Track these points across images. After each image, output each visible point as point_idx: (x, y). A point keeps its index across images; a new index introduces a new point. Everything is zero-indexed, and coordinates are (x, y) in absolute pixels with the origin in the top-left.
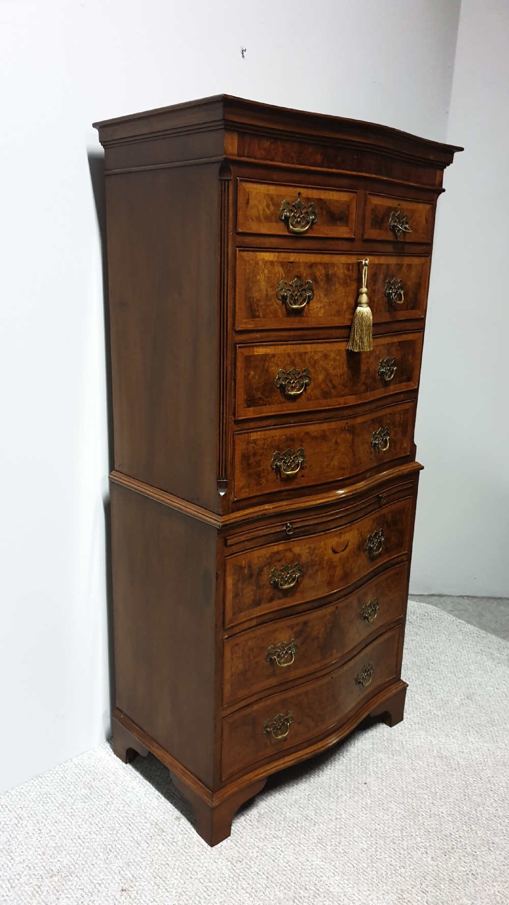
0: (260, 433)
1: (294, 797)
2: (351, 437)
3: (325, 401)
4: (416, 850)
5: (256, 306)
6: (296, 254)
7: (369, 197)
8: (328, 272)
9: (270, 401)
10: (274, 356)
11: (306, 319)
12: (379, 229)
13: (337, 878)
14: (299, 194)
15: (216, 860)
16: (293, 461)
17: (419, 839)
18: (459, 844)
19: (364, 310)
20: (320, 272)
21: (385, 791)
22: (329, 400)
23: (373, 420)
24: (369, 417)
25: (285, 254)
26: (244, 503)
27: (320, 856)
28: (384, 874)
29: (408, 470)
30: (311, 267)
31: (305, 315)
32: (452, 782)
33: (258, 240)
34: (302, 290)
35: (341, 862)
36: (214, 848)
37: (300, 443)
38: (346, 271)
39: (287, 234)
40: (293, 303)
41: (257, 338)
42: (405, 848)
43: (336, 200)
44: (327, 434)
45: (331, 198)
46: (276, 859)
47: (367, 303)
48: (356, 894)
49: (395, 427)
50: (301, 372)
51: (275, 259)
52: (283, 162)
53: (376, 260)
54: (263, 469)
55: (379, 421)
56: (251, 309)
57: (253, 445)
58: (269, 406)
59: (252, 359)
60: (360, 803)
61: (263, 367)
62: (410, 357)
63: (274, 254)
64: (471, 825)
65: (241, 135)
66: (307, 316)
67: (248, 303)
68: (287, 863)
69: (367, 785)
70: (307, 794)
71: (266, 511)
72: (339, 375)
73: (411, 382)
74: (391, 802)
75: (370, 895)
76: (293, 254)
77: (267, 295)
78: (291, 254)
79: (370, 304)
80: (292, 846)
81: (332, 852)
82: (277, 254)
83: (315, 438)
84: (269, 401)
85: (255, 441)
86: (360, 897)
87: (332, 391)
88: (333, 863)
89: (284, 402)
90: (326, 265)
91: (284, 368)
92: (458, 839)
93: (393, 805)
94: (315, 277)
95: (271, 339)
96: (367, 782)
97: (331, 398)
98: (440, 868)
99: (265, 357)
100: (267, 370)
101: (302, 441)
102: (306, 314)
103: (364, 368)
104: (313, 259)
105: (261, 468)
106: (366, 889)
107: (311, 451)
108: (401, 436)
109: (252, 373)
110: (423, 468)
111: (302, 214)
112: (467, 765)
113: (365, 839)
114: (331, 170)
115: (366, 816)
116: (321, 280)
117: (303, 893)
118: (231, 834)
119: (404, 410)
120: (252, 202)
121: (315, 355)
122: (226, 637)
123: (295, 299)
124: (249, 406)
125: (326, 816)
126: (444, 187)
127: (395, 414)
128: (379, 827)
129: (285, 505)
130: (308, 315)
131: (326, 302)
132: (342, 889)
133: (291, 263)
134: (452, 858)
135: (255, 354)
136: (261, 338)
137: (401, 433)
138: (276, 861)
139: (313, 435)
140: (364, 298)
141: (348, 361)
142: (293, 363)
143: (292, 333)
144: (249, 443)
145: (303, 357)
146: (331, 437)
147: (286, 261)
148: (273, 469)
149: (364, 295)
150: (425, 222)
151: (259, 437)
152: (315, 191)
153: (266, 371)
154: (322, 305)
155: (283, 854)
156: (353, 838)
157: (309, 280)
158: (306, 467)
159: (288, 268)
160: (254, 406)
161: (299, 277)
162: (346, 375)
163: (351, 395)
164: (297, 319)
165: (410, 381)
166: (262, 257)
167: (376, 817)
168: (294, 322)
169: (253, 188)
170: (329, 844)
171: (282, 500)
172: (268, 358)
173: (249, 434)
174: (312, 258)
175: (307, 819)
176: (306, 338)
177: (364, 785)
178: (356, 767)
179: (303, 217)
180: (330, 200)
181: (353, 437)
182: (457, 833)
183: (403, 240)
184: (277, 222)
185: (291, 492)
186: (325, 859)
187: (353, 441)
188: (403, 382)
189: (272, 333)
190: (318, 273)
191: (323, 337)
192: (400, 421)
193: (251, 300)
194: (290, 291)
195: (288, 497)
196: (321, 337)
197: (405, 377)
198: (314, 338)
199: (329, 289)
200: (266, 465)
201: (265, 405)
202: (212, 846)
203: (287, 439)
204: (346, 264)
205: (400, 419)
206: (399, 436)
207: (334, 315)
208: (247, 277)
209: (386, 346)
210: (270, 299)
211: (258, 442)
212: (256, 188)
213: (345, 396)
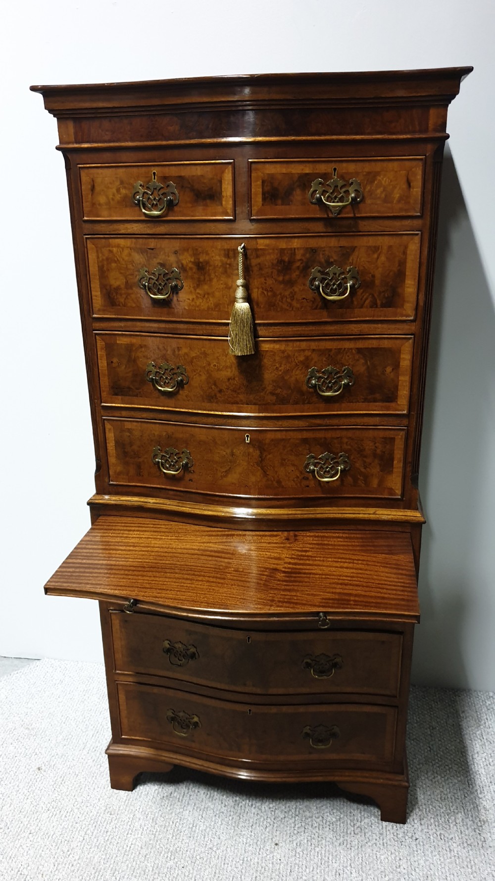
0: (135, 424)
1: (210, 804)
2: (258, 452)
3: (209, 404)
5: (114, 294)
6: (156, 240)
7: (253, 166)
8: (199, 259)
9: (142, 393)
10: (141, 346)
12: (282, 205)
14: (154, 173)
15: (101, 799)
16: (177, 461)
19: (242, 306)
20: (188, 260)
21: (282, 865)
22: (214, 404)
23: (305, 441)
25: (144, 240)
26: (125, 489)
27: (157, 862)
30: (176, 254)
31: (172, 307)
33: (111, 227)
34: (167, 280)
36: (112, 790)
37: (185, 445)
38: (223, 259)
39: (143, 218)
40: (157, 293)
41: (121, 327)
43: (202, 176)
45: (194, 174)
46: (131, 834)
47: (243, 298)
49: (365, 457)
50: (176, 369)
51: (133, 246)
53: (280, 244)
54: (143, 461)
55: (326, 445)
56: (109, 296)
57: (128, 434)
58: (141, 398)
59: (116, 347)
60: (246, 855)
61: (130, 356)
62: (389, 369)
63: (131, 240)
65: (75, 120)
67: (104, 290)
68: (132, 844)
69: (276, 847)
70: (222, 810)
71: (144, 504)
72: (226, 380)
73: (393, 404)
76: (153, 240)
77: (127, 282)
78: (150, 240)
79: (248, 299)
80: (153, 836)
81: (168, 868)
82: (134, 240)
83: (203, 443)
84: (140, 392)
85: (129, 430)
87: (218, 395)
88: (156, 877)
89: (156, 397)
90: (195, 253)
91: (154, 361)
94: (182, 265)
95: (137, 329)
96: (280, 845)
97: (217, 403)
99: (130, 348)
100: (135, 361)
101: (186, 442)
102: (173, 305)
103: (269, 376)
104: (178, 244)
105: (141, 460)
107: (199, 455)
109: (115, 360)
111: (158, 196)
115: (235, 869)
116: (191, 269)
117: (108, 874)
118: (134, 791)
119: (383, 438)
120: (97, 189)
121: (192, 352)
123: (159, 288)
124: (116, 394)
125: (206, 839)
126: (449, 131)
127: (363, 440)
131: (198, 293)
133: (152, 249)
135: (118, 342)
136: (125, 326)
137: (378, 467)
138: (129, 835)
139: (198, 439)
140: (240, 293)
141: (239, 365)
142: (165, 358)
143: (161, 325)
144: (122, 431)
145: (177, 352)
147: (145, 247)
148: (155, 464)
149: (241, 287)
150: (405, 186)
151: (135, 428)
152: (172, 168)
153: (132, 361)
154: (195, 297)
155: (139, 836)
156: (197, 875)
157: (175, 269)
158: (194, 471)
159: (149, 255)
160: (122, 395)
161: (163, 265)
162: (237, 379)
164: (165, 310)
165: (391, 402)
166: (117, 244)
168: (165, 314)
169: (98, 174)
170: (176, 860)
171: (169, 499)
172: (134, 349)
173: (123, 422)
174: (176, 244)
175: (192, 828)
176: (179, 332)
177: (273, 844)
178: (293, 825)
179: (160, 198)
180: (193, 176)
181: (261, 453)
183: (352, 215)
184: (131, 206)
185: (178, 493)
186: (157, 867)
187: (262, 459)
188: (375, 401)
189: (138, 324)
190: (184, 262)
191: (201, 332)
192: (376, 450)
193: (108, 287)
194: (153, 279)
195: (176, 497)
196: (198, 333)
197: (378, 396)
198: (188, 333)
199: (202, 278)
200: (146, 458)
201: (137, 396)
202: (113, 787)
203: (169, 437)
204: (225, 250)
205: (373, 448)
206: (375, 470)
207: (212, 310)
208: (100, 264)
209: (322, 352)
210: (131, 288)
211: (134, 432)
212: (102, 173)
213: (238, 403)
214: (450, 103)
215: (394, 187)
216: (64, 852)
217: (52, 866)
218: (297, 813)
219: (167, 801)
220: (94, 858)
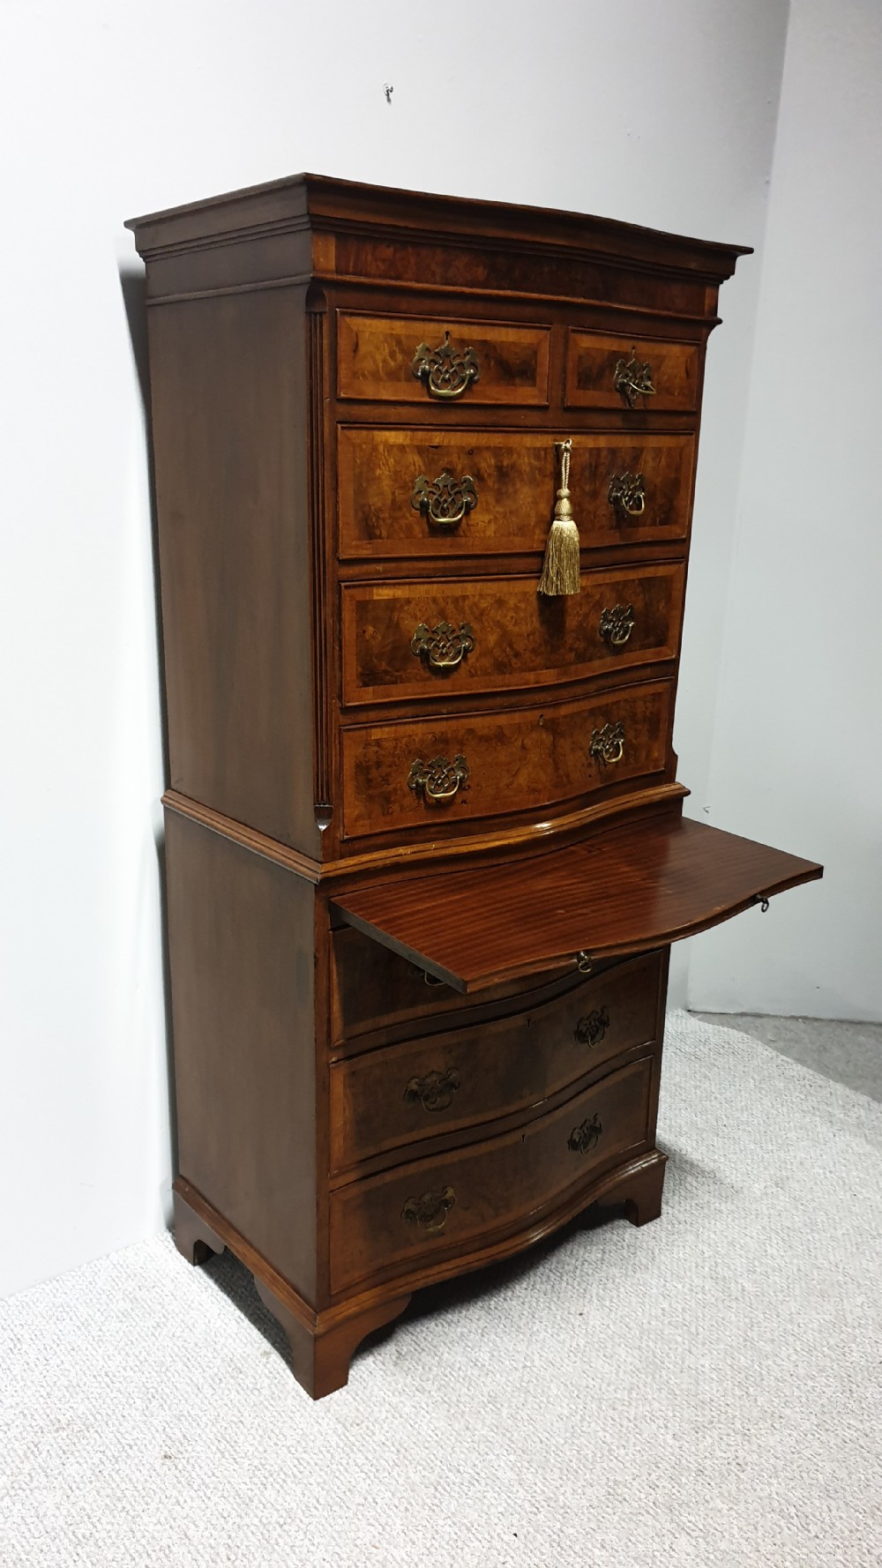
0: (387, 729)
1: (459, 1330)
2: (551, 738)
3: (500, 677)
4: (649, 1421)
5: (374, 519)
6: (443, 433)
7: (573, 335)
8: (502, 462)
9: (404, 676)
10: (408, 601)
11: (464, 540)
12: (594, 389)
13: (512, 1458)
14: (447, 333)
15: (320, 1421)
16: (447, 776)
17: (656, 1405)
18: (724, 1416)
19: (566, 526)
20: (487, 463)
21: (611, 1327)
22: (507, 676)
23: (592, 712)
24: (585, 705)
25: (425, 433)
26: (363, 844)
27: (488, 1422)
28: (590, 1456)
29: (659, 796)
30: (470, 454)
31: (462, 534)
32: (727, 1319)
33: (376, 411)
34: (456, 494)
35: (522, 1433)
36: (318, 1402)
37: (459, 747)
38: (533, 461)
39: (427, 399)
40: (439, 515)
41: (378, 572)
42: (632, 1418)
43: (513, 343)
44: (506, 732)
45: (505, 340)
46: (416, 1423)
47: (568, 515)
48: (539, 1484)
49: (636, 723)
50: (457, 630)
51: (408, 442)
52: (418, 281)
53: (589, 442)
54: (394, 789)
55: (605, 712)
56: (367, 523)
57: (375, 749)
58: (401, 685)
59: (370, 607)
60: (567, 1344)
61: (390, 619)
62: (662, 604)
63: (405, 433)
64: (748, 1388)
65: (342, 238)
66: (466, 536)
67: (360, 514)
68: (433, 1431)
69: (584, 1317)
70: (482, 1326)
71: (399, 858)
72: (525, 635)
73: (663, 648)
74: (619, 1345)
75: (561, 1486)
76: (439, 433)
77: (394, 501)
78: (435, 434)
79: (574, 516)
80: (445, 1405)
81: (508, 1418)
82: (409, 433)
83: (485, 739)
84: (401, 676)
85: (378, 743)
86: (545, 1489)
87: (514, 661)
88: (509, 1435)
89: (428, 679)
90: (497, 451)
91: (426, 622)
92: (722, 1409)
93: (621, 1351)
94: (479, 470)
95: (403, 574)
96: (584, 1312)
97: (511, 673)
98: (684, 1452)
99: (392, 604)
100: (397, 626)
101: (461, 743)
102: (464, 532)
103: (572, 622)
104: (475, 439)
105: (391, 787)
106: (556, 1477)
107: (478, 760)
108: (647, 739)
109: (370, 629)
110: (688, 793)
111: (453, 367)
112: (758, 1293)
113: (566, 1401)
114: (501, 292)
115: (575, 1365)
116: (489, 475)
118: (349, 1382)
119: (654, 694)
120: (363, 349)
121: (482, 601)
122: (334, 1060)
123: (443, 508)
124: (366, 685)
125: (507, 1362)
126: (719, 315)
127: (635, 702)
128: (594, 1383)
129: (433, 849)
130: (468, 534)
131: (498, 512)
132: (518, 1475)
133: (436, 447)
134: (707, 1437)
135: (375, 598)
136: (384, 572)
137: (647, 733)
138: (416, 1426)
139: (480, 733)
140: (565, 506)
141: (541, 612)
142: (442, 614)
143: (440, 564)
144: (367, 744)
145: (461, 603)
146: (513, 739)
147: (427, 444)
148: (412, 789)
149: (565, 500)
150: (684, 375)
151: (386, 737)
152: (474, 328)
153: (394, 626)
154: (492, 517)
155: (428, 1416)
156: (547, 1399)
157: (468, 476)
158: (469, 786)
159: (431, 456)
160: (375, 685)
161: (450, 471)
162: (537, 634)
163: (547, 668)
164: (449, 540)
165: (662, 645)
166: (384, 438)
167: (591, 1367)
168: (444, 547)
169: (364, 326)
170: (506, 1405)
171: (429, 841)
172: (398, 605)
173: (369, 731)
174: (472, 439)
175: (475, 1365)
176: (465, 573)
177: (579, 1317)
178: (570, 1287)
179: (455, 371)
180: (503, 342)
181: (554, 738)
182: (723, 1398)
183: (642, 407)
184: (408, 380)
185: (443, 828)
186: (497, 1427)
187: (554, 745)
188: (649, 647)
189: (405, 565)
190: (483, 465)
191: (495, 571)
192: (645, 712)
193: (366, 508)
194: (434, 494)
195: (439, 836)
196: (492, 571)
197: (652, 640)
198: (478, 572)
199: (504, 490)
200: (400, 782)
201: (395, 683)
202: (316, 1398)
203: (436, 741)
204: (535, 449)
205: (644, 709)
206: (644, 739)
207: (514, 535)
208: (357, 471)
209: (614, 586)
210: (400, 508)
211: (384, 743)
212: (370, 325)
213: (535, 670)
214: (722, 283)
215: (676, 377)
216: (363, 1505)
217: (371, 1528)
218: (558, 1274)
219: (407, 1363)
220: (409, 1478)
